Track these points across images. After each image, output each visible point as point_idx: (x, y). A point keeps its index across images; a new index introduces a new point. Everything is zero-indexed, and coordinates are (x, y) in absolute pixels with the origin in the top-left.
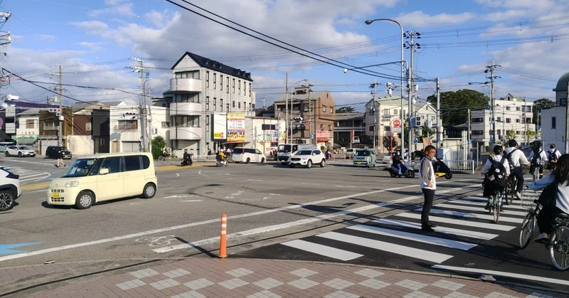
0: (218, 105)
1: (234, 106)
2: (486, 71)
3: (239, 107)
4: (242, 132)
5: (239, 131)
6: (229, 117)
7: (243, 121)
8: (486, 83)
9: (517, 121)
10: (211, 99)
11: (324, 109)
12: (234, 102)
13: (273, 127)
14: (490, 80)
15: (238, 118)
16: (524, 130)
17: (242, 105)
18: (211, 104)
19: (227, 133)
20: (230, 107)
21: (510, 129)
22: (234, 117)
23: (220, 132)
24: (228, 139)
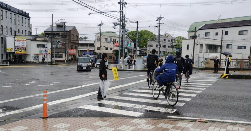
0: (9, 31)
1: (19, 33)
2: (157, 20)
3: (22, 33)
4: (25, 48)
5: (23, 48)
6: (16, 39)
7: (25, 42)
8: (157, 26)
9: (169, 47)
10: (4, 27)
11: (73, 36)
12: (19, 30)
13: (44, 46)
14: (159, 25)
15: (21, 39)
16: (171, 51)
17: (24, 32)
18: (4, 30)
19: (15, 49)
20: (17, 33)
21: (165, 51)
22: (19, 39)
23: (10, 48)
24: (16, 52)
